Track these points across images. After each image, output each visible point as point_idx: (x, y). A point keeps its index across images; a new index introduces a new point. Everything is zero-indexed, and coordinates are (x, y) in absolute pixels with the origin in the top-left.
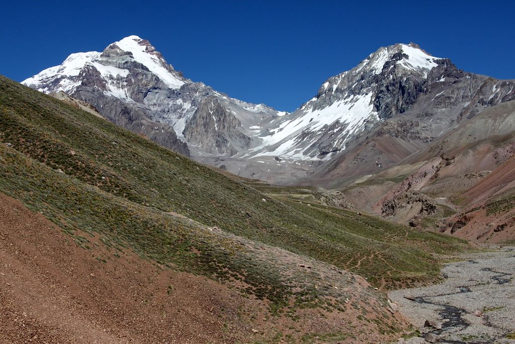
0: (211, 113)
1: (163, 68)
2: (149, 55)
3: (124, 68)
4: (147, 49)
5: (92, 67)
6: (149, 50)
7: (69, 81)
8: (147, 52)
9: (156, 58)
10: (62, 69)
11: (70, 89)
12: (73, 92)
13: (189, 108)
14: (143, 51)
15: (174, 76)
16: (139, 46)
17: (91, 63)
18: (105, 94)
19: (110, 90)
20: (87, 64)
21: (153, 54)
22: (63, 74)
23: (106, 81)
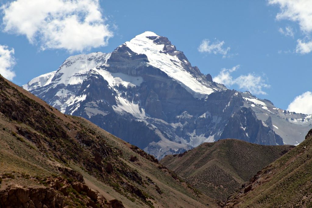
0: (244, 129)
1: (186, 72)
2: (168, 56)
3: (137, 75)
4: (165, 49)
5: (98, 76)
6: (169, 49)
7: (67, 91)
8: (165, 53)
9: (177, 59)
10: (59, 77)
11: (72, 104)
12: (77, 108)
13: (219, 122)
14: (161, 52)
15: (200, 82)
16: (155, 45)
17: (97, 70)
18: (114, 108)
19: (121, 104)
20: (92, 73)
21: (173, 55)
22: (60, 83)
23: (115, 92)
